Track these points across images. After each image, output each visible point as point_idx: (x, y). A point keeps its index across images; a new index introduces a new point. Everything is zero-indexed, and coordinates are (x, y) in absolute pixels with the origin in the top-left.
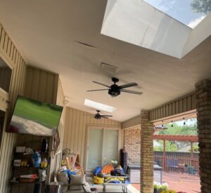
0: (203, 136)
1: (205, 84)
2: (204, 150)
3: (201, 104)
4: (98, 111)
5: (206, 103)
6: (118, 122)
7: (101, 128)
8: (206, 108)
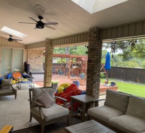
0: (91, 56)
1: (96, 30)
2: (91, 63)
3: (92, 40)
4: (11, 36)
5: (95, 39)
6: (23, 44)
7: (11, 48)
8: (94, 42)
